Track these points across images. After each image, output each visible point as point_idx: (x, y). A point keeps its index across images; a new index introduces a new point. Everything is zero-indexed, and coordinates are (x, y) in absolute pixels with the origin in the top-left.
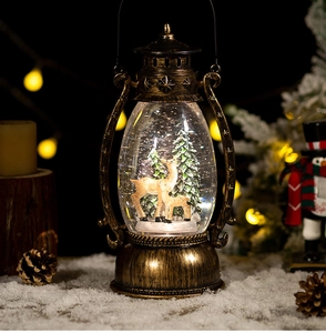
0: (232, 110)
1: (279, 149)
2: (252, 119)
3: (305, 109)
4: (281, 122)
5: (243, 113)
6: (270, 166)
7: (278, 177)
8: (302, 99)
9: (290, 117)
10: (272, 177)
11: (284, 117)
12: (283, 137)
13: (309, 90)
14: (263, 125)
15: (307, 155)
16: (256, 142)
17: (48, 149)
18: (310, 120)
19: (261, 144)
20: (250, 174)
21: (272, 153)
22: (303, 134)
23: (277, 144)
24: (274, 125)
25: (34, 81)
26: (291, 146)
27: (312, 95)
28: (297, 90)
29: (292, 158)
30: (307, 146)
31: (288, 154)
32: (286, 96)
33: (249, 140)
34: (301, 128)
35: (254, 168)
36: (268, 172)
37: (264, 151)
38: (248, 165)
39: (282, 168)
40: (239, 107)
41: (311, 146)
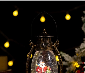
0: (61, 53)
1: (74, 64)
2: (67, 55)
3: (81, 53)
4: (75, 56)
5: (64, 54)
6: (72, 68)
7: (74, 71)
8: (81, 50)
9: (77, 55)
10: (72, 71)
11: (76, 55)
12: (76, 60)
13: (83, 47)
14: (70, 57)
15: (82, 65)
16: (68, 62)
17: (11, 63)
18: (83, 55)
19: (69, 62)
20: (66, 71)
21: (72, 65)
22: (81, 60)
23: (74, 62)
24: (73, 57)
25: (7, 45)
26: (78, 63)
27: (83, 49)
28: (79, 47)
29: (78, 66)
30: (82, 63)
31: (77, 65)
32: (76, 49)
33: (66, 61)
34: (80, 58)
35: (67, 69)
36: (71, 70)
37: (70, 64)
38: (66, 68)
39: (75, 69)
40: (63, 52)
41: (83, 63)
